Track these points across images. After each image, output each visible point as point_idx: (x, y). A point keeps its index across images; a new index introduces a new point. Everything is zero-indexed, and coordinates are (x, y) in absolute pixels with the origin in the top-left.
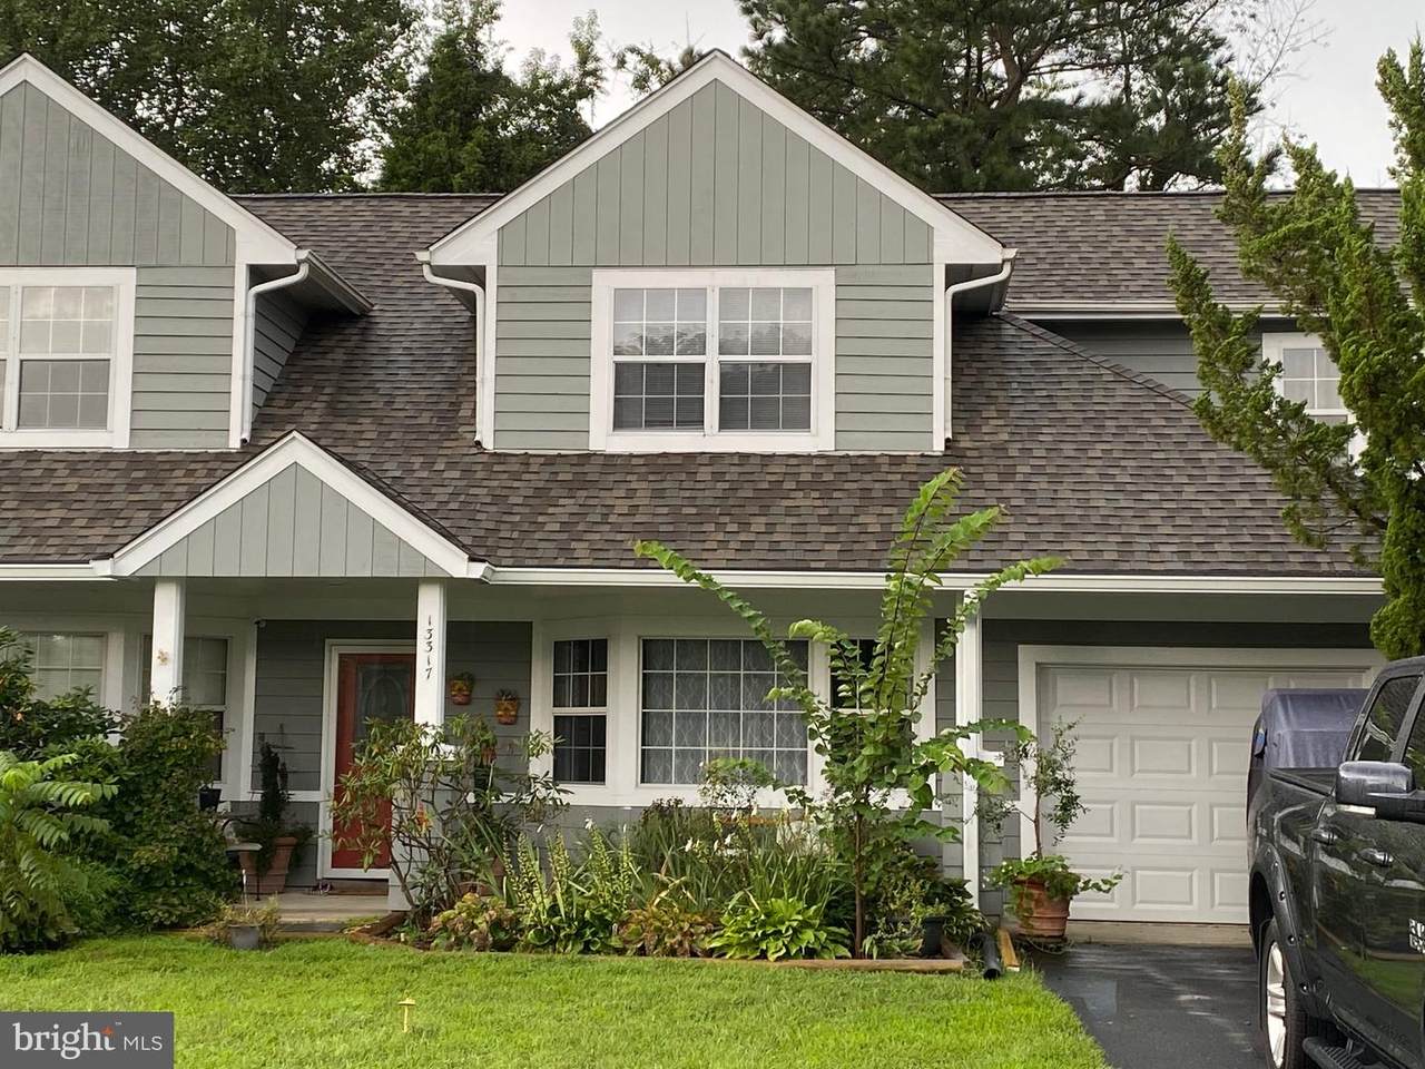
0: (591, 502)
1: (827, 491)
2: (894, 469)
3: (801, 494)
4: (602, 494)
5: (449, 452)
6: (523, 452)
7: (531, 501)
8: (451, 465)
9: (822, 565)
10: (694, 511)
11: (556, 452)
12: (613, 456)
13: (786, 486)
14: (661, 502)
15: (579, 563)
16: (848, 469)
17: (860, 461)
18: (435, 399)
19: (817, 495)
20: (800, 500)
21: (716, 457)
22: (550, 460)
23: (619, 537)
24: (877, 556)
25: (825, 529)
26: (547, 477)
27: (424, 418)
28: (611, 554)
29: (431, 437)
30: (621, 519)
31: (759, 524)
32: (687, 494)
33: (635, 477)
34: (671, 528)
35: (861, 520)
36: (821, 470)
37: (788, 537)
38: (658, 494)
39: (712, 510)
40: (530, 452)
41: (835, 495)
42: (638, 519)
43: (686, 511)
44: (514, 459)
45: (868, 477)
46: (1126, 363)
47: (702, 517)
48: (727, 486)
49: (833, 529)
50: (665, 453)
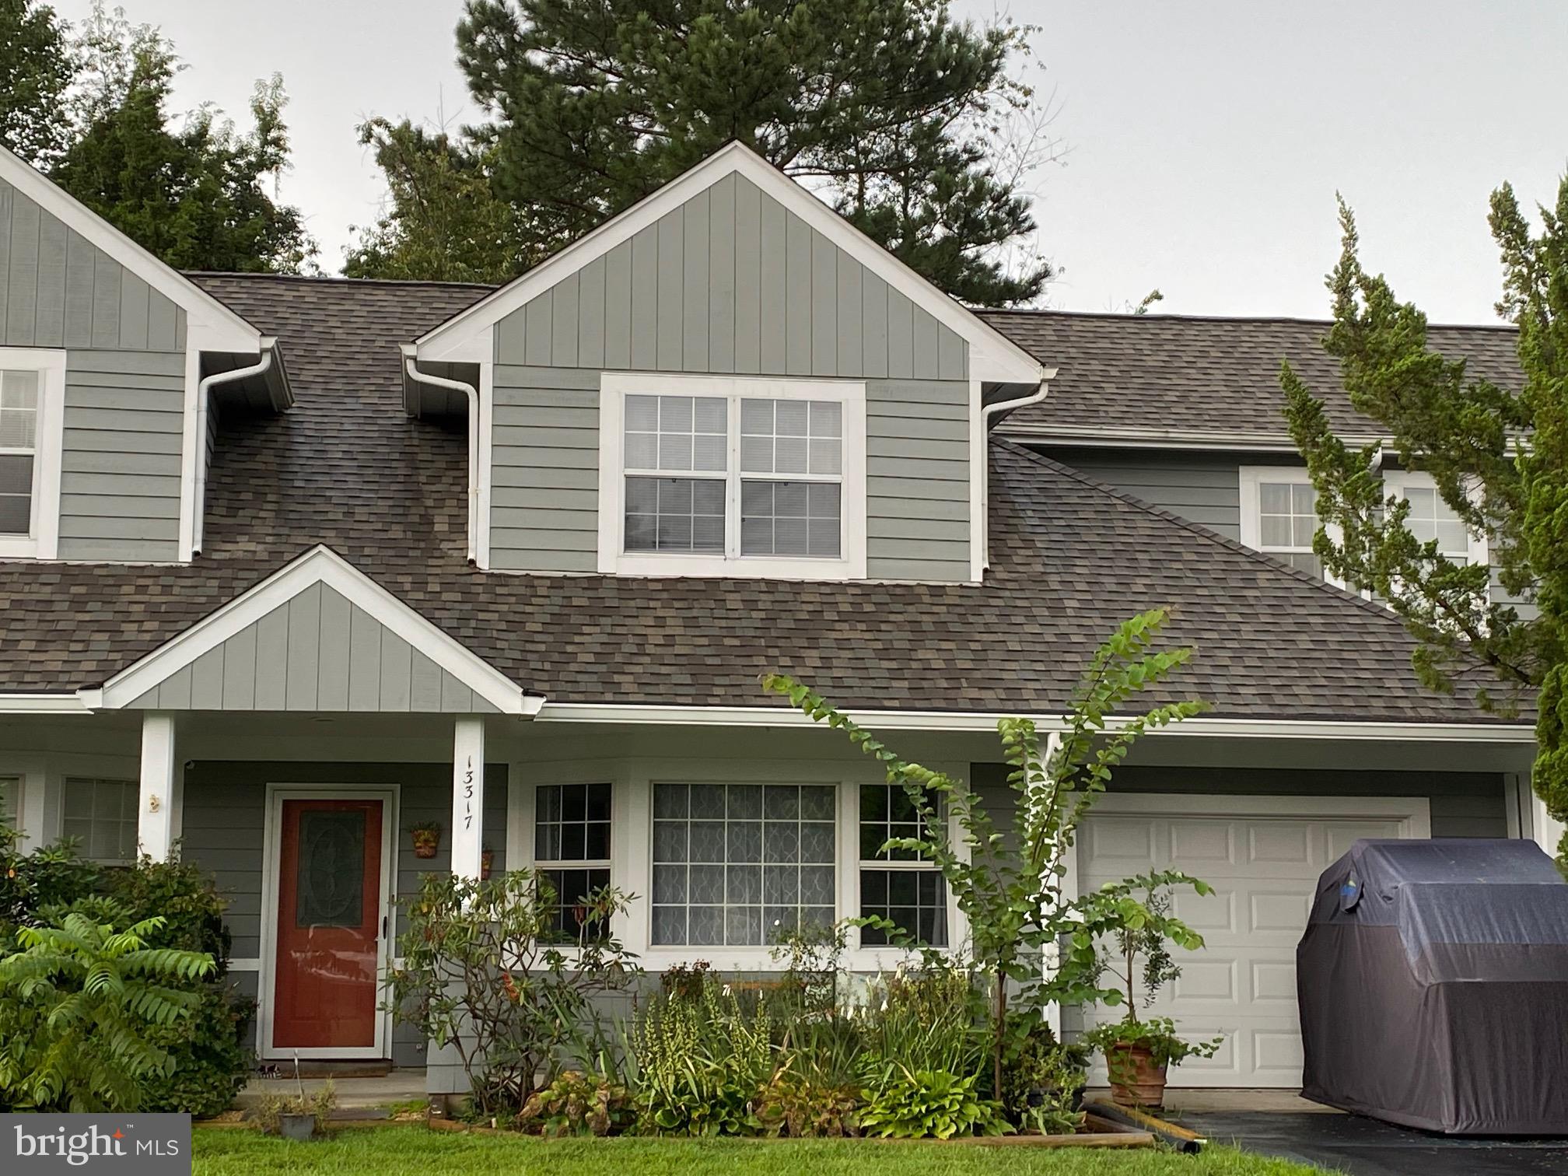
0: (619, 630)
1: (874, 625)
2: (936, 600)
3: (846, 626)
4: (628, 621)
5: (438, 571)
6: (524, 573)
7: (551, 628)
8: (447, 586)
9: (896, 703)
10: (737, 642)
11: (561, 574)
12: (626, 580)
13: (827, 616)
14: (697, 632)
15: (631, 698)
16: (887, 599)
17: (898, 591)
18: (400, 511)
19: (863, 626)
20: (845, 631)
21: (741, 584)
22: (557, 583)
23: (664, 670)
24: (952, 694)
25: (885, 664)
26: (560, 601)
27: (396, 532)
28: (662, 689)
29: (411, 553)
30: (659, 650)
31: (812, 657)
32: (723, 623)
33: (658, 604)
34: (717, 661)
35: (920, 655)
36: (859, 600)
37: (850, 673)
38: (691, 623)
39: (756, 642)
40: (532, 573)
41: (883, 627)
42: (678, 650)
43: (728, 642)
44: (516, 581)
45: (910, 608)
46: (1137, 493)
47: (746, 650)
48: (763, 615)
49: (894, 665)
50: (683, 578)
